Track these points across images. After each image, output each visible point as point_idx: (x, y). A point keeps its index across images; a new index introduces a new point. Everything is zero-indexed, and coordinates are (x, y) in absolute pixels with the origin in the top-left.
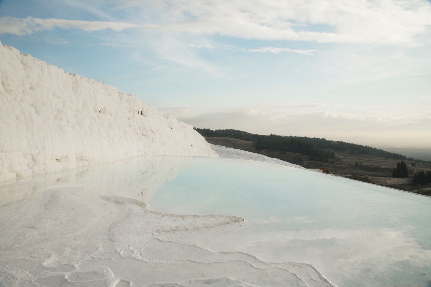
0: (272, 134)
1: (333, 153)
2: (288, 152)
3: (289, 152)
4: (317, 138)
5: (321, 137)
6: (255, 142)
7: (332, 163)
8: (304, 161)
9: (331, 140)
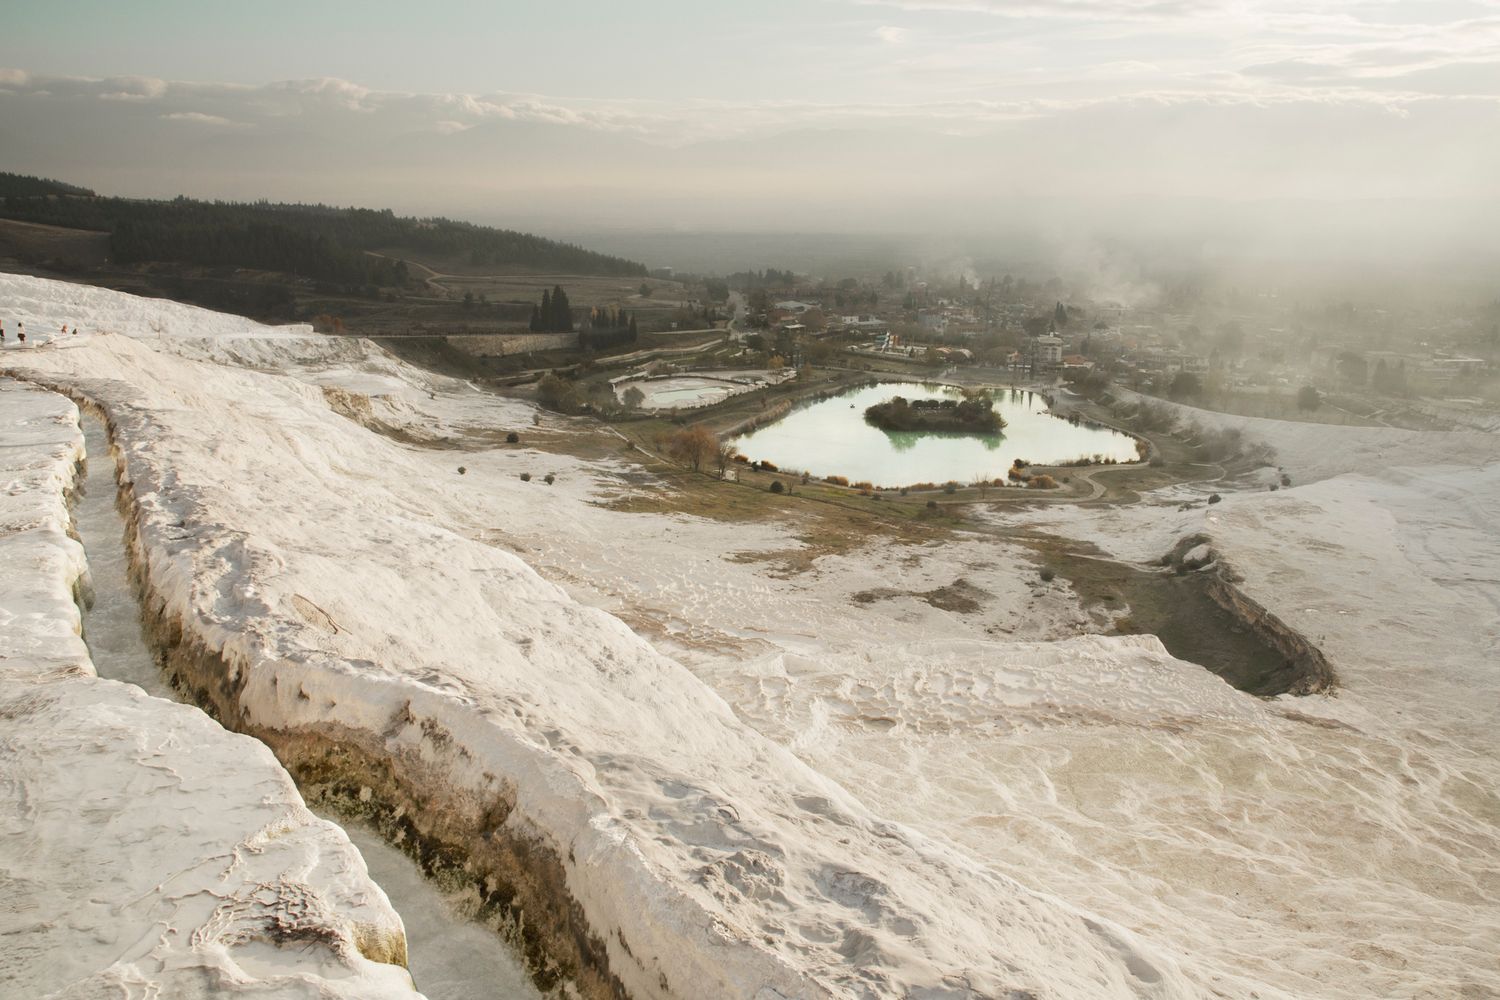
0: (181, 197)
1: (401, 265)
2: (239, 270)
3: (244, 270)
4: (362, 211)
5: (377, 207)
6: (107, 234)
7: (390, 299)
8: (298, 300)
9: (410, 217)
